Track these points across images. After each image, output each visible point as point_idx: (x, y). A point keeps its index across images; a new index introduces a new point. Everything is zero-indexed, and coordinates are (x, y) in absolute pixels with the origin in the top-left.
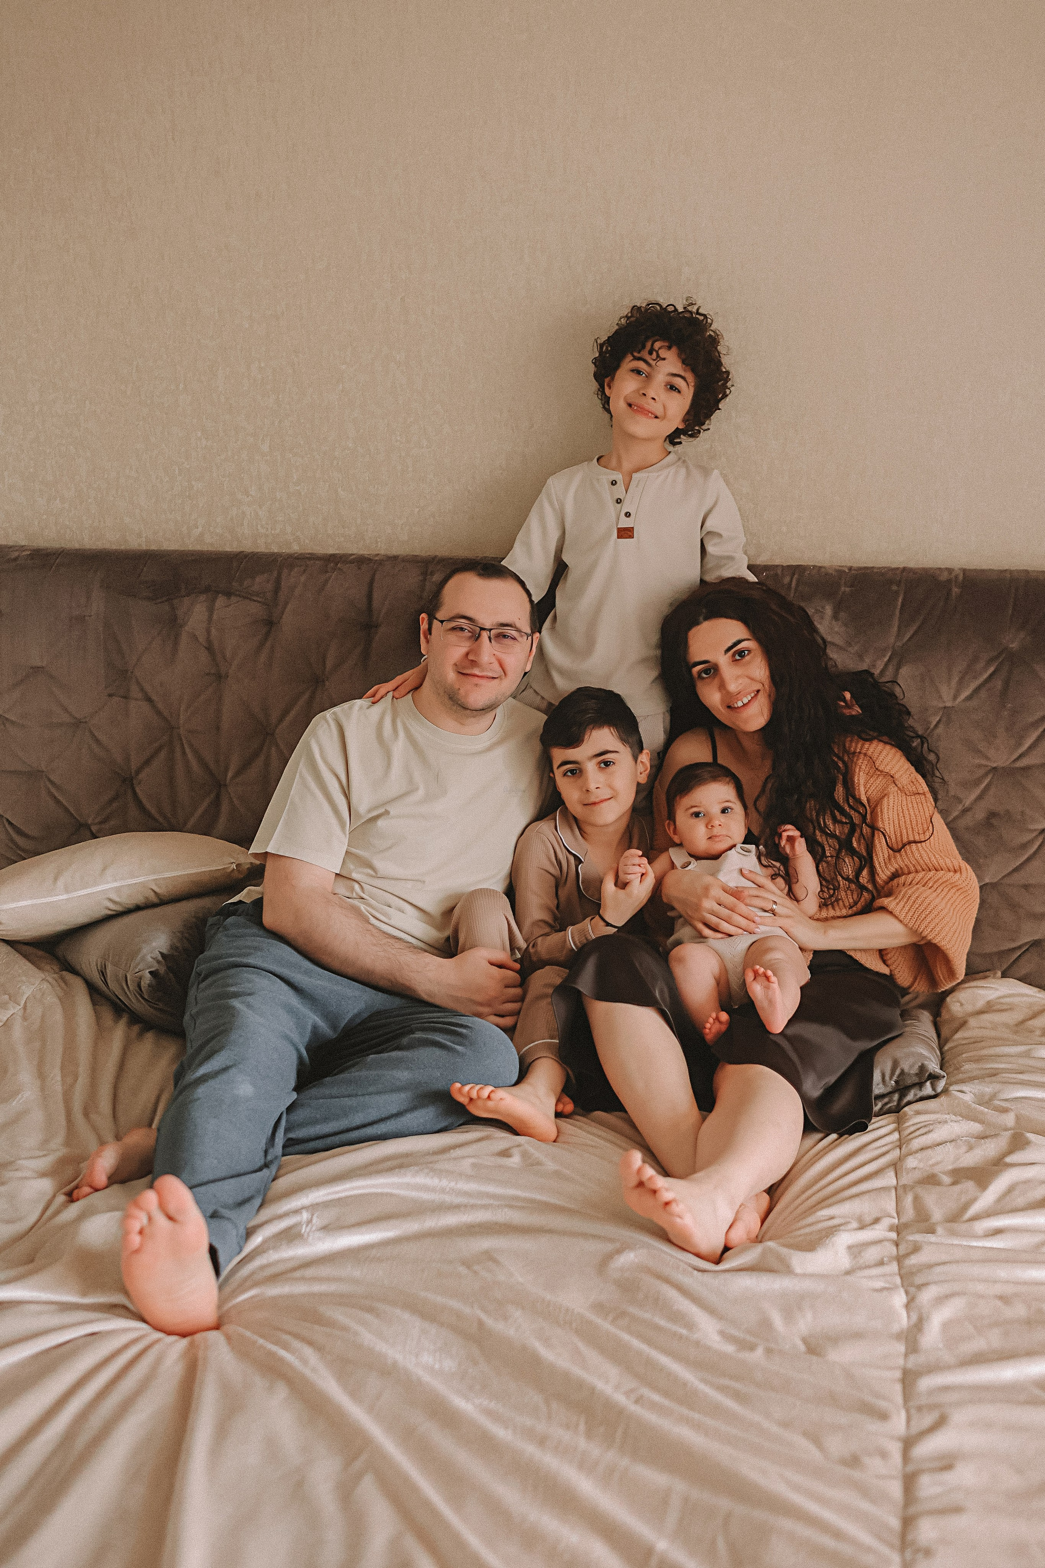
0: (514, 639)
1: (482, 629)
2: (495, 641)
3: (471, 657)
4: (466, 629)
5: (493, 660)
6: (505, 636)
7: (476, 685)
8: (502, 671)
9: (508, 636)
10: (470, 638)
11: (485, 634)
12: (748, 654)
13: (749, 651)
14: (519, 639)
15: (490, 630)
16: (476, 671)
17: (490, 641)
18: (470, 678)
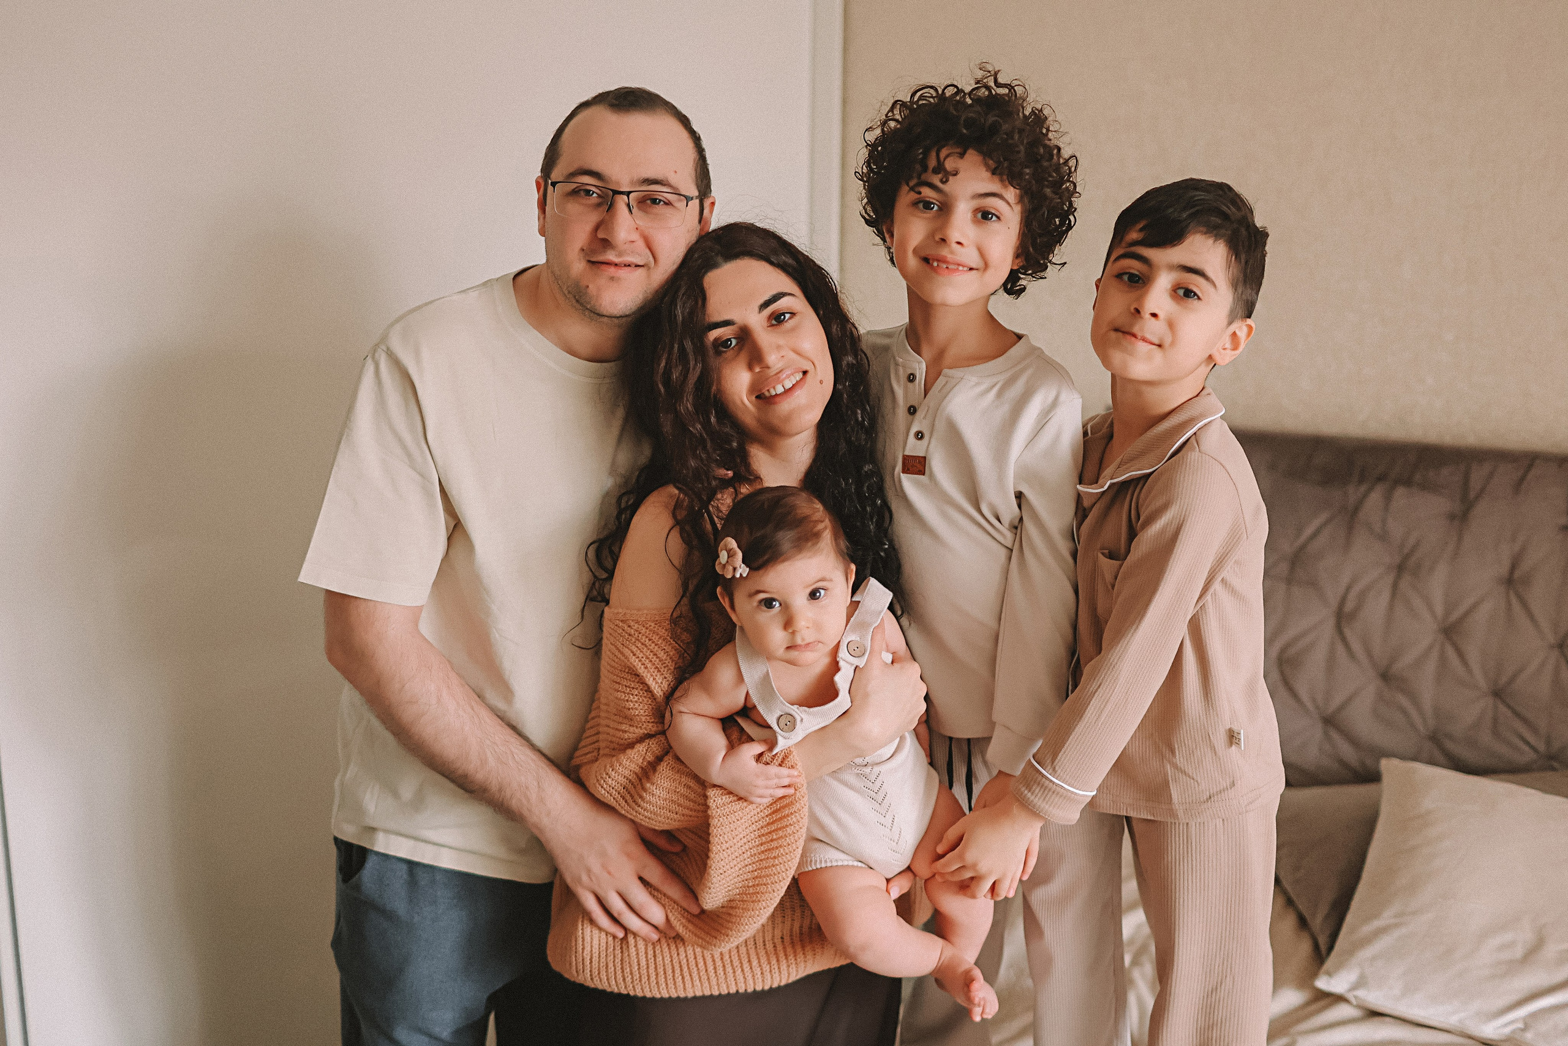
0: (668, 203)
1: (617, 192)
2: (640, 208)
3: (601, 235)
4: (594, 192)
5: (635, 236)
6: (654, 201)
7: (612, 278)
8: (651, 256)
9: (660, 200)
10: (599, 205)
11: (621, 201)
12: (790, 318)
13: (793, 314)
14: (677, 204)
15: (628, 194)
16: (611, 256)
17: (630, 211)
18: (603, 267)
